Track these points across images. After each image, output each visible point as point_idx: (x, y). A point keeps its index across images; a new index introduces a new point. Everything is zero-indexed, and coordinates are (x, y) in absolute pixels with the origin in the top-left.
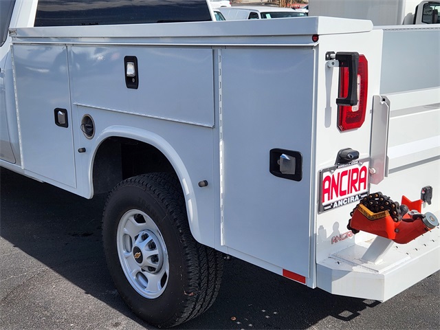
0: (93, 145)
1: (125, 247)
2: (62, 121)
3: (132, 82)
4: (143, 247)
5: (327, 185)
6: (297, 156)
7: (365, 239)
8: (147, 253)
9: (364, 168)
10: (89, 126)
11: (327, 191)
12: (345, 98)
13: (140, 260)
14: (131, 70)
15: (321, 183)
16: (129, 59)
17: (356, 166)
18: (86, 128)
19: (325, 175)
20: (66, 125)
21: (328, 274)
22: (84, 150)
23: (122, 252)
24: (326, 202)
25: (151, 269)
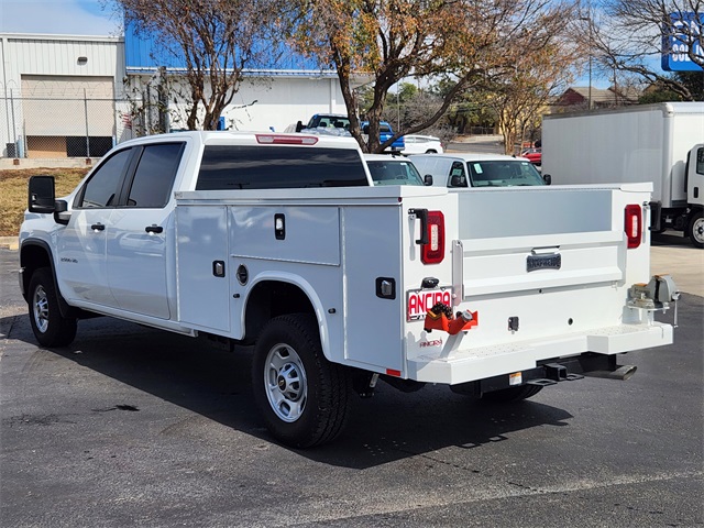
0: (246, 290)
1: (271, 382)
2: (219, 271)
3: (280, 234)
4: (286, 375)
5: (413, 302)
6: (392, 281)
7: (440, 335)
8: (289, 381)
9: (447, 294)
10: (243, 274)
11: (414, 306)
12: (424, 241)
13: (283, 387)
14: (279, 225)
15: (409, 302)
16: (278, 216)
17: (440, 291)
18: (241, 276)
19: (411, 294)
20: (223, 275)
21: (414, 366)
22: (238, 296)
23: (268, 386)
24: (413, 314)
25: (293, 395)
